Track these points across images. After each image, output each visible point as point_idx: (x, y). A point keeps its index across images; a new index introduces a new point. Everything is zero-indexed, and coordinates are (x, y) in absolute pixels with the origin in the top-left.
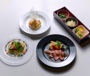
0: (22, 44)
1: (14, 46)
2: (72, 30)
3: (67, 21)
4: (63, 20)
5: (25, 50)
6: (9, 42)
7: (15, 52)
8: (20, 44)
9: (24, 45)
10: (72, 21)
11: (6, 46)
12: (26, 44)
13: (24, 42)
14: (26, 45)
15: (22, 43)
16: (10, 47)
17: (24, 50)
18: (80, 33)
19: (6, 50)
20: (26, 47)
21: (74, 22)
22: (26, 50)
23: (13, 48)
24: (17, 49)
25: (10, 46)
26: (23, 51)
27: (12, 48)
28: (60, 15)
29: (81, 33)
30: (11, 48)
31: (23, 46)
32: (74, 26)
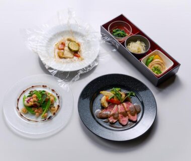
0: (49, 95)
1: (35, 99)
2: (140, 61)
3: (129, 42)
4: (120, 42)
5: (56, 107)
6: (24, 92)
7: (37, 112)
8: (47, 96)
9: (53, 96)
10: (138, 42)
11: (18, 100)
12: (57, 95)
13: (53, 90)
14: (58, 97)
15: (51, 92)
16: (26, 102)
17: (54, 107)
18: (157, 66)
19: (18, 108)
20: (57, 101)
21: (142, 44)
22: (59, 106)
23: (32, 103)
24: (41, 106)
25: (27, 100)
26: (52, 108)
27: (30, 103)
28: (114, 31)
29: (159, 66)
30: (28, 105)
31: (52, 98)
32: (143, 52)
